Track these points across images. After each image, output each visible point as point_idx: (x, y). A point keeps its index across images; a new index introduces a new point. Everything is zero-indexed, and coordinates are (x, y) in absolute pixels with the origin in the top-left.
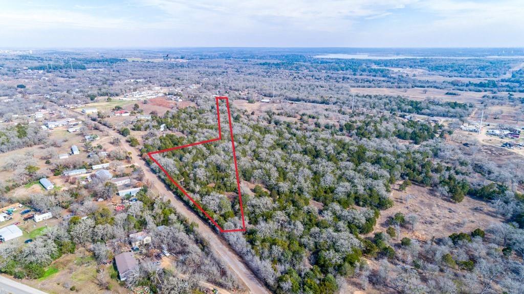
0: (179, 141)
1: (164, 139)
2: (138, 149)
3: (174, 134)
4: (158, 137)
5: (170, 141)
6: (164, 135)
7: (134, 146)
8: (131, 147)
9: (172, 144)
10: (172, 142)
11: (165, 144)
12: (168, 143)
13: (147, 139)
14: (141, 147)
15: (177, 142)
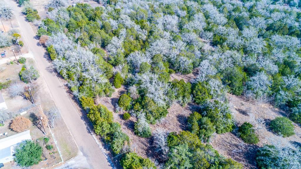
0: (96, 15)
1: (75, 11)
2: (36, 25)
3: (88, 3)
4: (65, 8)
5: (83, 14)
6: (74, 5)
7: (31, 21)
8: (27, 23)
9: (87, 19)
10: (86, 15)
11: (75, 19)
12: (79, 16)
13: (50, 10)
14: (40, 23)
15: (93, 16)
